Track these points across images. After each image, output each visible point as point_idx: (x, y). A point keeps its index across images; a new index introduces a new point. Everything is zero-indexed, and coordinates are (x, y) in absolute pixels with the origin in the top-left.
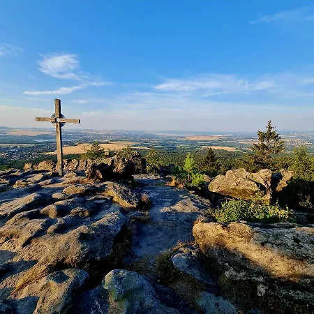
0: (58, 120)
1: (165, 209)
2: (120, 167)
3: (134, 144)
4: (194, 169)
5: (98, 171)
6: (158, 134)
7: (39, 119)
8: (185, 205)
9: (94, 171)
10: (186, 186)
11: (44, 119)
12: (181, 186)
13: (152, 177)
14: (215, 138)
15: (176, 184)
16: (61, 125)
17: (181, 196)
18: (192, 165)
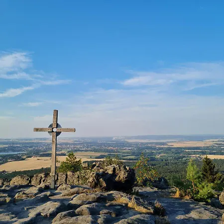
0: (55, 130)
1: (180, 217)
2: (122, 175)
3: (98, 154)
4: (199, 177)
5: (101, 179)
6: (130, 141)
7: (37, 130)
8: (200, 213)
9: (98, 180)
10: (192, 198)
11: (42, 130)
12: (187, 197)
13: (148, 189)
14: (209, 143)
15: (181, 196)
16: (58, 133)
17: (192, 206)
18: (196, 174)
